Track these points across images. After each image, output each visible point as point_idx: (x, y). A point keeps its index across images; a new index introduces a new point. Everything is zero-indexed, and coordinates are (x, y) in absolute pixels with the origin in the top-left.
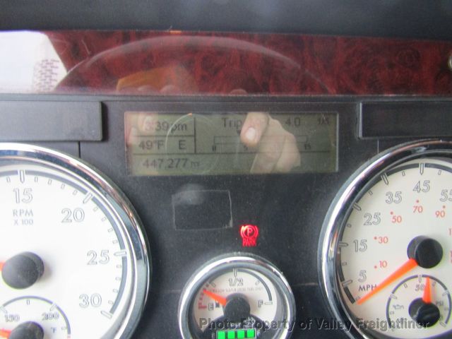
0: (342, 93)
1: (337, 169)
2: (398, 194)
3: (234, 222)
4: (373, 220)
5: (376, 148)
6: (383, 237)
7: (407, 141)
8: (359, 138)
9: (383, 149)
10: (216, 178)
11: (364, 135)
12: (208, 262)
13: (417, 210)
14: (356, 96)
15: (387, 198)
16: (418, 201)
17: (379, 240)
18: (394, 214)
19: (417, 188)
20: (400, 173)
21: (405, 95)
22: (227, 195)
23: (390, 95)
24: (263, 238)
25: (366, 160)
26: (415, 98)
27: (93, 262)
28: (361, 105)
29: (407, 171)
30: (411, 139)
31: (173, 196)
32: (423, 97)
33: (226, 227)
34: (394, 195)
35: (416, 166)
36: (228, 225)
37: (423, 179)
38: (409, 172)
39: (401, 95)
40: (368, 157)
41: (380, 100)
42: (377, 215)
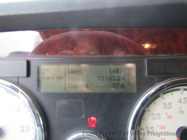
0: (137, 54)
1: (136, 91)
2: (170, 104)
3: (85, 115)
4: (157, 117)
5: (156, 81)
6: (162, 126)
7: (171, 78)
8: (146, 76)
9: (159, 81)
10: (77, 94)
11: (148, 75)
12: (72, 134)
13: (180, 113)
14: (144, 56)
15: (163, 106)
16: (181, 108)
17: (160, 127)
18: (168, 114)
19: (180, 101)
20: (170, 93)
21: (170, 55)
22: (82, 103)
23: (163, 55)
24: (99, 124)
25: (151, 87)
26: (175, 56)
27: (22, 131)
28: (146, 60)
29: (174, 93)
30: (174, 77)
31: (57, 102)
32: (180, 56)
33: (81, 118)
34: (167, 105)
35: (179, 90)
36: (82, 117)
37: (183, 96)
38: (175, 93)
39: (168, 55)
40: (152, 85)
41: (157, 58)
42: (159, 114)
